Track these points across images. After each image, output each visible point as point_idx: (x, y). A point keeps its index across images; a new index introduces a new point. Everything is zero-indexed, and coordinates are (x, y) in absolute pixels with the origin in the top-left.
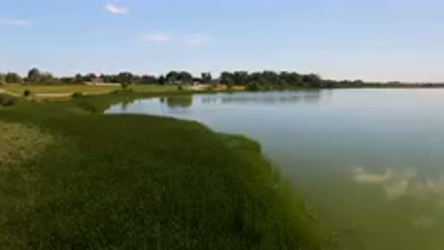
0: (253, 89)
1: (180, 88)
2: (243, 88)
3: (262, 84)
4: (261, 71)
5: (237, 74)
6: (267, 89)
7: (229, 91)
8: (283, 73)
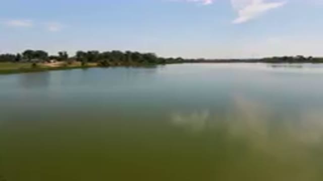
0: (104, 65)
1: (34, 65)
2: (95, 64)
3: (111, 60)
4: (110, 51)
5: (89, 53)
6: (116, 65)
7: (84, 67)
8: (128, 52)
